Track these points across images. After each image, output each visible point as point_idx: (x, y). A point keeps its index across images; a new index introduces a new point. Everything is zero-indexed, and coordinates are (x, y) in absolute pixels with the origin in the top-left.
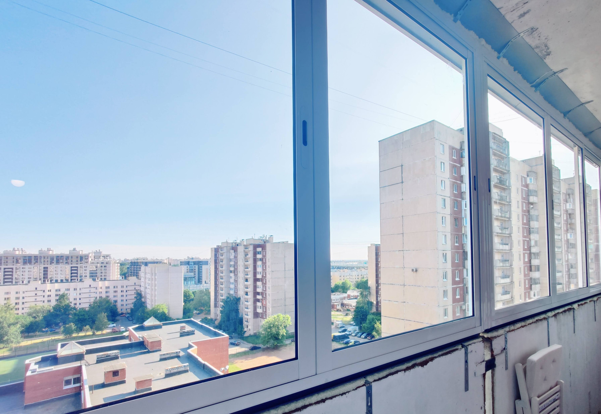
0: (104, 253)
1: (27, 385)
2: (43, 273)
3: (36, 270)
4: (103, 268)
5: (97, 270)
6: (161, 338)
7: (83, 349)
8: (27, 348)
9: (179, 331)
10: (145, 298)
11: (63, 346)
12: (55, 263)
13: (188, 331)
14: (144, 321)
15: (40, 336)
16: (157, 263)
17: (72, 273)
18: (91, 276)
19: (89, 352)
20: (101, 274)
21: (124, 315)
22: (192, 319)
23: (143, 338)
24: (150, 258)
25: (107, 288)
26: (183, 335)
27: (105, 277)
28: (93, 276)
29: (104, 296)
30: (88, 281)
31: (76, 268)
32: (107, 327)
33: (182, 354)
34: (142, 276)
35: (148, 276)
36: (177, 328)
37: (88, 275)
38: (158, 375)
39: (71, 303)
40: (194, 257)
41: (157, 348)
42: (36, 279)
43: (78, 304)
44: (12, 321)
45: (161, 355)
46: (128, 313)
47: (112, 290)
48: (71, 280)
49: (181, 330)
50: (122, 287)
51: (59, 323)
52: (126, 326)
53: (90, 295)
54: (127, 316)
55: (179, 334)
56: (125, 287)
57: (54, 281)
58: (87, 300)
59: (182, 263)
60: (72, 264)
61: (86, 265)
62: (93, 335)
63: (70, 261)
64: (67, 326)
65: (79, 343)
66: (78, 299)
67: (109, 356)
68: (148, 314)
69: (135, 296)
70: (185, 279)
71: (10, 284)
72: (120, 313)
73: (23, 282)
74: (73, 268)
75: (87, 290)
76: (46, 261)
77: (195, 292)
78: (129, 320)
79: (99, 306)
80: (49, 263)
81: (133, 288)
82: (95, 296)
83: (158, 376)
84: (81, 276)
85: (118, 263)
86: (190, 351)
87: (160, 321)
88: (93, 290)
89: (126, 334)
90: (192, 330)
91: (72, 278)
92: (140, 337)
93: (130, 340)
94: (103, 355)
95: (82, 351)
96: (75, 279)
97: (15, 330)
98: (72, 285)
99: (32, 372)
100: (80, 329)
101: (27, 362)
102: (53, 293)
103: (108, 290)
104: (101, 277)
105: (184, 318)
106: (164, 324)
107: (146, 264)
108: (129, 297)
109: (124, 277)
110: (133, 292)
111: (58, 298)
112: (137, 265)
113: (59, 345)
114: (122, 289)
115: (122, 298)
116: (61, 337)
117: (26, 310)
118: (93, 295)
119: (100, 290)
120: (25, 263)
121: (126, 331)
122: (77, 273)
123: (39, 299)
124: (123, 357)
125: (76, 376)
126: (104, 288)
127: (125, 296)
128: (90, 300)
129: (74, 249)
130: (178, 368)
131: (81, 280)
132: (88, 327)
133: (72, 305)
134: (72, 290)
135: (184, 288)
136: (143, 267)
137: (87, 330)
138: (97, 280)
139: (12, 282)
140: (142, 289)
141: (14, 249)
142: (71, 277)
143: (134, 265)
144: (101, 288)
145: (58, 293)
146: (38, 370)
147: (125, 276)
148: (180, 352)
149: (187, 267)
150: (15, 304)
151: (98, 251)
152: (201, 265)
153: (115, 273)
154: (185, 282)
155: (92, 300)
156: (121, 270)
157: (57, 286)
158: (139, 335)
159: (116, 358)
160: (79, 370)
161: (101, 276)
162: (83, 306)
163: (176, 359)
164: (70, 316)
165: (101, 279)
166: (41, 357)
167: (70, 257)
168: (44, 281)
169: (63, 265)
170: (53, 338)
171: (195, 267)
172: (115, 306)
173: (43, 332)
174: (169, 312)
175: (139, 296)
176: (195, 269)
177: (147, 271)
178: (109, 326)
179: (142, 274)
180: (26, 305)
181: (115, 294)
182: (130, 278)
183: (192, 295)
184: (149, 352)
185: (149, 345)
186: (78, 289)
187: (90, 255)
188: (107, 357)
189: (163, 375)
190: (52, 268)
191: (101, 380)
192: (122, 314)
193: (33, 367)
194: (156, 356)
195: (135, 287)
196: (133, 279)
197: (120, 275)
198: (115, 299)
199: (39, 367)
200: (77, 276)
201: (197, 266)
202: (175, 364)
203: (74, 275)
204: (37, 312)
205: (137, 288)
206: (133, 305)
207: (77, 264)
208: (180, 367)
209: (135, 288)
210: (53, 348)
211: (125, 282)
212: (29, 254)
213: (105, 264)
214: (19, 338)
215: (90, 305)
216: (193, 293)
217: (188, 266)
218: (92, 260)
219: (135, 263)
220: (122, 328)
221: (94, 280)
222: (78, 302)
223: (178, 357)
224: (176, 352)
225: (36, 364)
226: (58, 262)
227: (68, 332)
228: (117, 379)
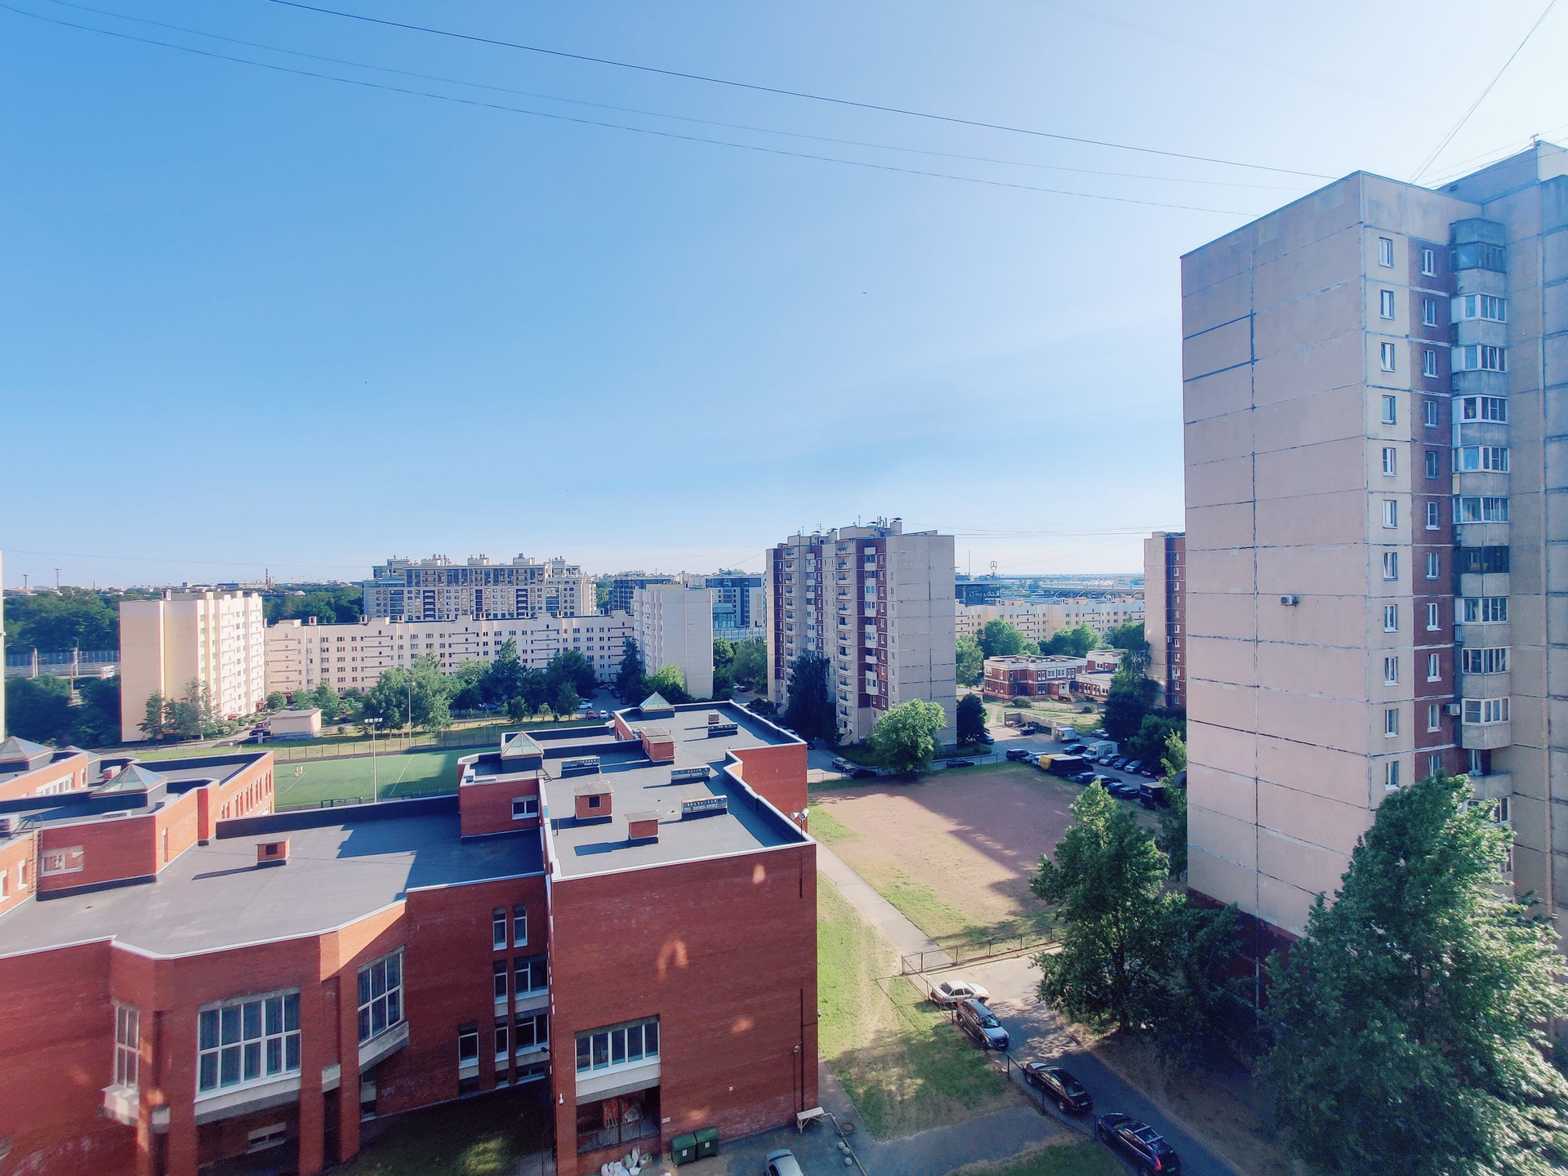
0: (569, 563)
1: (463, 803)
2: (475, 601)
3: (464, 596)
4: (568, 592)
5: (558, 596)
6: (672, 738)
7: (538, 747)
8: (460, 735)
9: (707, 725)
10: (642, 653)
11: (509, 738)
12: (492, 582)
13: (724, 726)
14: (642, 700)
15: (476, 716)
16: (662, 582)
17: (518, 602)
18: (549, 609)
19: (551, 754)
20: (566, 605)
21: (606, 685)
22: (731, 701)
23: (640, 734)
24: (649, 571)
25: (577, 631)
26: (715, 733)
27: (572, 610)
28: (553, 607)
29: (571, 646)
30: (544, 618)
31: (524, 593)
32: (578, 709)
33: (713, 773)
34: (635, 609)
35: (647, 609)
36: (701, 718)
37: (544, 606)
38: (669, 813)
39: (519, 658)
40: (732, 569)
41: (666, 758)
42: (465, 613)
43: (529, 661)
44: (436, 686)
45: (674, 773)
46: (613, 683)
47: (583, 635)
48: (518, 614)
49: (709, 724)
50: (602, 630)
51: (502, 695)
52: (611, 709)
53: (548, 645)
54: (610, 688)
55: (705, 732)
56: (606, 630)
57: (491, 617)
58: (543, 654)
59: (710, 583)
60: (517, 585)
61: (539, 587)
62: (555, 721)
63: (515, 579)
64: (513, 701)
65: (532, 735)
66: (529, 652)
67: (583, 766)
68: (648, 687)
69: (625, 648)
70: (716, 617)
71: (432, 619)
72: (599, 681)
73: (448, 618)
74: (519, 593)
75: (543, 635)
76: (479, 578)
77: (736, 644)
78: (616, 697)
79: (564, 667)
80: (484, 582)
81: (619, 633)
82: (557, 648)
83: (669, 816)
84: (533, 608)
85: (593, 583)
86: (727, 769)
87: (671, 703)
88: (553, 635)
89: (610, 724)
90: (732, 725)
91: (520, 611)
92: (634, 733)
93: (618, 737)
94: (572, 762)
95: (538, 752)
96: (523, 614)
97: (441, 703)
98: (518, 625)
99: (467, 782)
100: (535, 711)
101: (460, 761)
102: (491, 639)
103: (577, 635)
104: (566, 611)
105: (714, 699)
106: (679, 710)
107: (642, 584)
108: (614, 651)
109: (603, 609)
110: (620, 642)
111: (499, 648)
112: (627, 587)
113: (503, 735)
114: (602, 635)
115: (602, 653)
116: (504, 721)
117: (454, 669)
118: (554, 645)
119: (565, 636)
120: (449, 583)
121: (611, 718)
122: (526, 602)
123: (472, 648)
124: (606, 770)
125: (531, 798)
126: (570, 631)
127: (606, 648)
128: (548, 654)
129: (521, 555)
130: (706, 802)
131: (533, 617)
132: (545, 705)
133: (521, 662)
134: (519, 633)
135: (715, 635)
136: (637, 592)
137: (545, 713)
138: (558, 616)
139: (434, 616)
140: (637, 635)
141: (435, 558)
142: (518, 608)
143: (621, 587)
144: (566, 631)
145: (498, 639)
146: (475, 779)
147: (605, 608)
148: (708, 769)
149: (720, 591)
150: (439, 656)
151: (559, 559)
152: (746, 586)
153: (588, 603)
154: (717, 622)
155: (552, 654)
156: (599, 596)
157: (496, 625)
158: (634, 728)
159: (593, 770)
160: (534, 786)
161: (565, 608)
162: (537, 665)
163: (702, 784)
164: (519, 684)
165: (566, 613)
166: (478, 755)
167: (515, 571)
168: (478, 615)
169: (504, 587)
170: (494, 722)
171: (735, 591)
172: (590, 667)
173: (480, 709)
174: (686, 684)
175: (631, 648)
176: (735, 596)
177: (645, 600)
178: (581, 706)
179: (635, 605)
180: (455, 659)
181: (590, 644)
182: (614, 612)
183: (730, 650)
184: (651, 764)
185: (652, 749)
186: (529, 633)
187: (546, 567)
188: (578, 766)
189: (678, 815)
190: (488, 591)
191: (570, 812)
192: (603, 683)
193: (469, 772)
194: (663, 774)
195: (624, 630)
196: (619, 615)
197: (598, 606)
198: (590, 653)
199: (477, 774)
200: (526, 608)
201: (738, 590)
202: (700, 793)
203: (522, 609)
204: (469, 672)
205: (628, 633)
206: (620, 667)
207: (526, 584)
208: (710, 800)
209: (624, 634)
210: (493, 740)
211: (606, 622)
213: (572, 586)
214: (448, 717)
215: (548, 665)
216: (732, 646)
217: (722, 589)
218: (549, 576)
219: (621, 581)
220: (604, 713)
221: (554, 616)
222: (529, 656)
223: (706, 779)
224: (703, 769)
225: (472, 766)
226: (496, 582)
227: (514, 712)
228: (595, 813)
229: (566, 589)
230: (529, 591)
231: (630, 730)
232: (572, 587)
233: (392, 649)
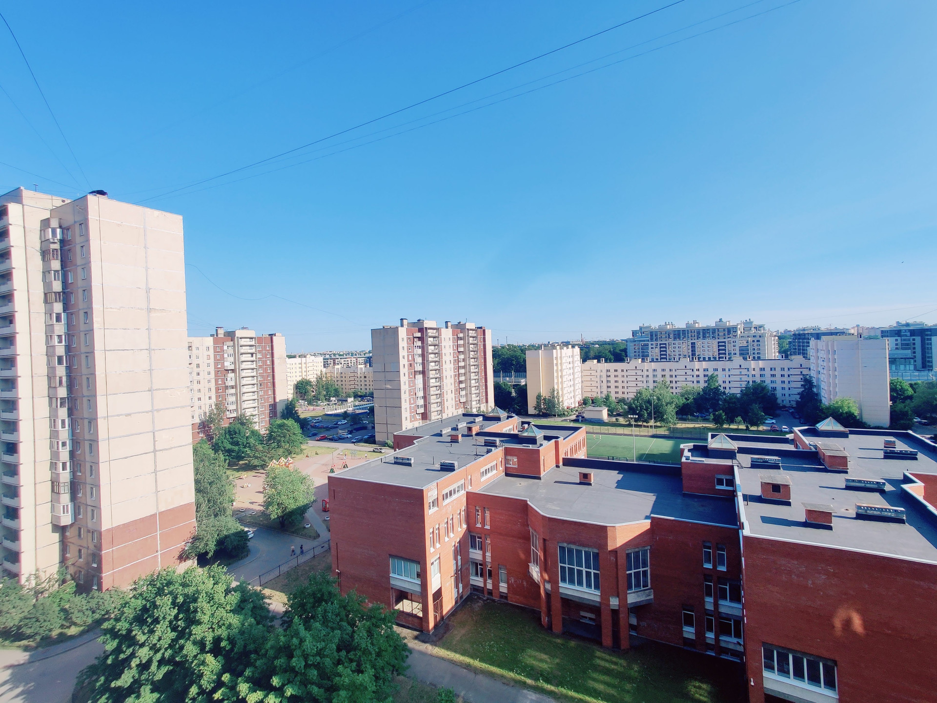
0: (756, 323)
1: (684, 471)
2: (691, 349)
3: (684, 346)
4: (756, 343)
5: (748, 346)
6: (846, 454)
7: (734, 445)
8: (682, 431)
9: (883, 448)
10: (818, 387)
11: (713, 436)
12: (701, 338)
13: (901, 451)
14: (819, 422)
15: (692, 420)
16: (836, 334)
17: (719, 350)
18: (741, 354)
19: (742, 450)
20: (754, 351)
21: (787, 409)
22: (910, 432)
23: (815, 447)
24: (823, 327)
25: (763, 369)
26: (890, 455)
27: (759, 355)
28: (744, 353)
29: (758, 380)
30: (738, 360)
31: (724, 344)
32: (764, 423)
33: (888, 488)
34: (811, 354)
35: (822, 354)
36: (879, 442)
37: (738, 352)
38: (843, 510)
39: (720, 386)
40: (910, 321)
41: (841, 468)
42: (685, 356)
43: (728, 388)
44: (668, 400)
45: (847, 480)
46: (793, 408)
47: (768, 373)
48: (719, 358)
49: (885, 447)
50: (783, 369)
51: (709, 408)
52: (791, 426)
53: (741, 378)
54: (791, 411)
55: (881, 454)
56: (786, 369)
57: (702, 359)
58: (738, 384)
59: (885, 333)
60: (719, 339)
61: (734, 340)
62: (746, 430)
63: (717, 335)
64: (717, 413)
65: (729, 437)
66: (727, 382)
67: (767, 462)
68: (824, 413)
69: (803, 383)
70: (893, 361)
71: (665, 360)
72: (781, 405)
73: (674, 360)
74: (720, 344)
75: (737, 372)
76: (693, 335)
77: (916, 384)
78: (795, 418)
79: (753, 393)
80: (696, 338)
81: (798, 372)
82: (748, 380)
83: (842, 512)
84: (730, 354)
85: (775, 336)
86: (906, 487)
87: (845, 427)
88: (744, 372)
89: (790, 436)
90: (911, 452)
91: (721, 356)
92: (810, 445)
93: (796, 446)
94: (758, 459)
95: (733, 448)
96: (723, 358)
97: (671, 411)
98: (720, 365)
99: (686, 459)
100: (732, 421)
101: (682, 446)
102: (701, 373)
103: (763, 372)
104: (754, 355)
105: (891, 428)
106: (852, 432)
107: (818, 336)
108: (793, 385)
109: (784, 355)
110: (799, 378)
111: (706, 379)
112: (804, 339)
113: (710, 434)
114: (783, 373)
115: (783, 386)
116: (711, 425)
117: (678, 390)
118: (745, 378)
119: (753, 373)
120: (675, 339)
121: (791, 432)
122: (725, 350)
123: (690, 378)
124: (785, 468)
125: (728, 477)
126: (757, 370)
127: (786, 382)
128: (741, 385)
129: (721, 320)
130: (881, 510)
131: (730, 359)
132: (739, 418)
133: (722, 389)
134: (720, 370)
135: (891, 375)
136: (813, 342)
137: (739, 423)
138: (748, 359)
139: (666, 358)
140: (813, 374)
141: (666, 324)
142: (719, 354)
143: (799, 339)
144: (754, 369)
145: (706, 373)
146: (691, 458)
147: (785, 354)
148: (884, 484)
149: (896, 340)
150: (669, 382)
151: (748, 320)
152: (927, 335)
153: (772, 350)
154: (894, 367)
155: (744, 384)
156: (780, 345)
157: (705, 365)
158: (809, 441)
159: (776, 467)
160: (730, 470)
161: (754, 354)
162: (733, 391)
163: (877, 494)
164: (720, 403)
165: (754, 358)
166: (693, 444)
167: (716, 330)
168: (693, 358)
169: (710, 340)
170: (704, 425)
171: (914, 340)
172: (774, 395)
173: (695, 416)
174: (861, 414)
175: (808, 383)
176: (914, 344)
177: (820, 347)
178: (767, 422)
179: (811, 351)
180: (679, 384)
181: (773, 379)
182: (793, 357)
183: (910, 389)
184: (825, 470)
185: (827, 459)
186: (727, 370)
187: (739, 327)
188: (763, 462)
189: (852, 513)
190: (699, 343)
191: (758, 492)
192: (784, 407)
193: (687, 453)
194: (839, 480)
195: (801, 370)
196: (798, 359)
197: (779, 352)
198: (773, 385)
199: (692, 456)
200: (725, 354)
201: (918, 339)
202: (876, 501)
203: (722, 354)
204: (687, 393)
205: (805, 372)
206: (799, 396)
207: (724, 338)
208: (886, 509)
209: (801, 372)
210: (703, 436)
211: (786, 364)
212: (678, 328)
213: (758, 338)
214: (675, 419)
215: (741, 391)
216: (911, 385)
217: (899, 338)
218: (741, 332)
219: (799, 335)
220: (785, 428)
221: (745, 359)
222: (727, 385)
223: (882, 492)
224: (877, 483)
225: (689, 450)
226: (704, 337)
227: (717, 420)
228: (776, 496)
229: (753, 341)
230: (727, 343)
231: (807, 442)
232: (759, 340)
233: (643, 377)
